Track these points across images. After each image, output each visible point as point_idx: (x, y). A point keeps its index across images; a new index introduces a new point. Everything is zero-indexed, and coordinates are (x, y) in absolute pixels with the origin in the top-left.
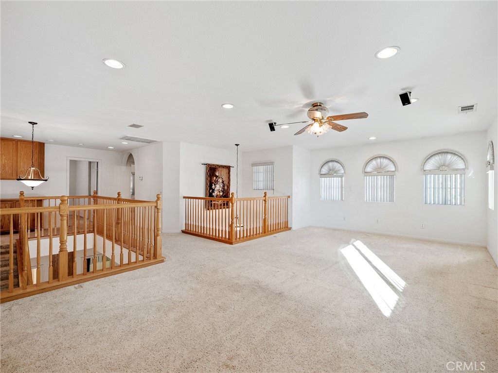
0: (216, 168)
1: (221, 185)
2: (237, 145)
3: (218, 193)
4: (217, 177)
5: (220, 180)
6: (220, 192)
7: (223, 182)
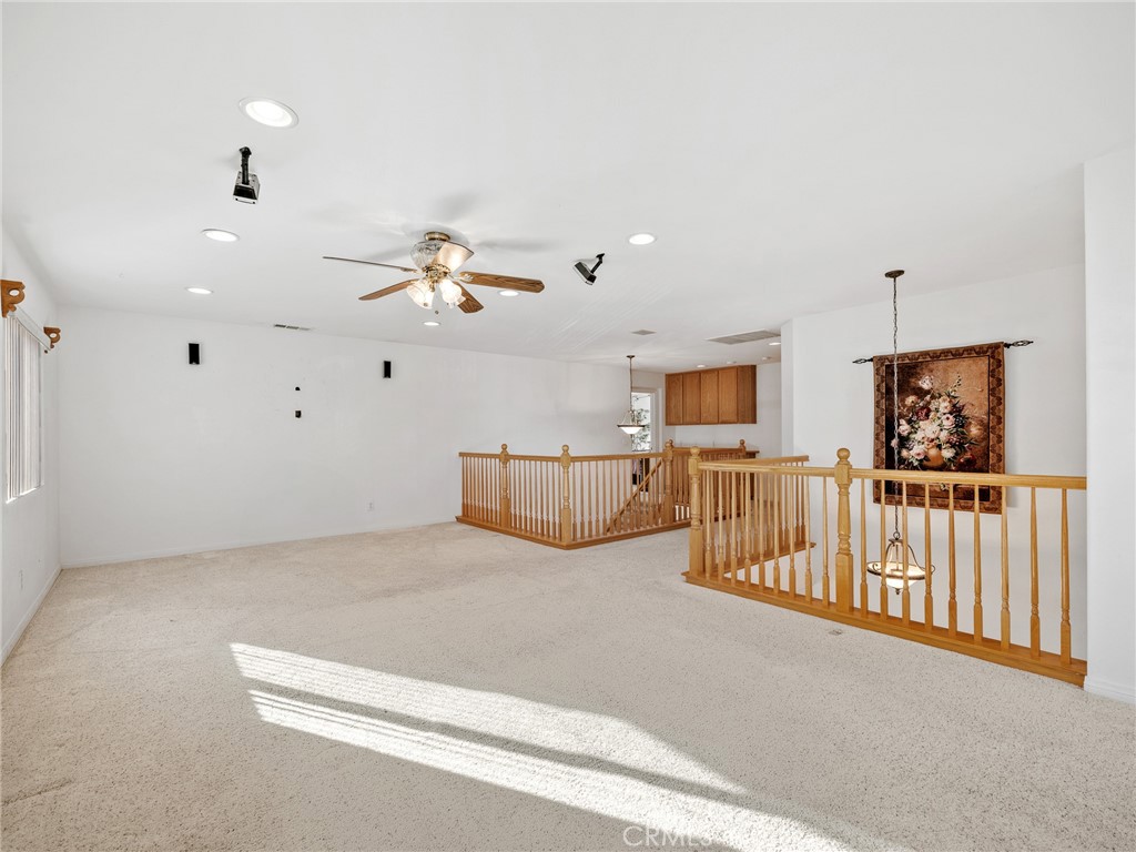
0: (915, 366)
1: (948, 423)
2: (894, 275)
3: (933, 452)
4: (921, 393)
5: (943, 405)
6: (939, 447)
7: (956, 411)
